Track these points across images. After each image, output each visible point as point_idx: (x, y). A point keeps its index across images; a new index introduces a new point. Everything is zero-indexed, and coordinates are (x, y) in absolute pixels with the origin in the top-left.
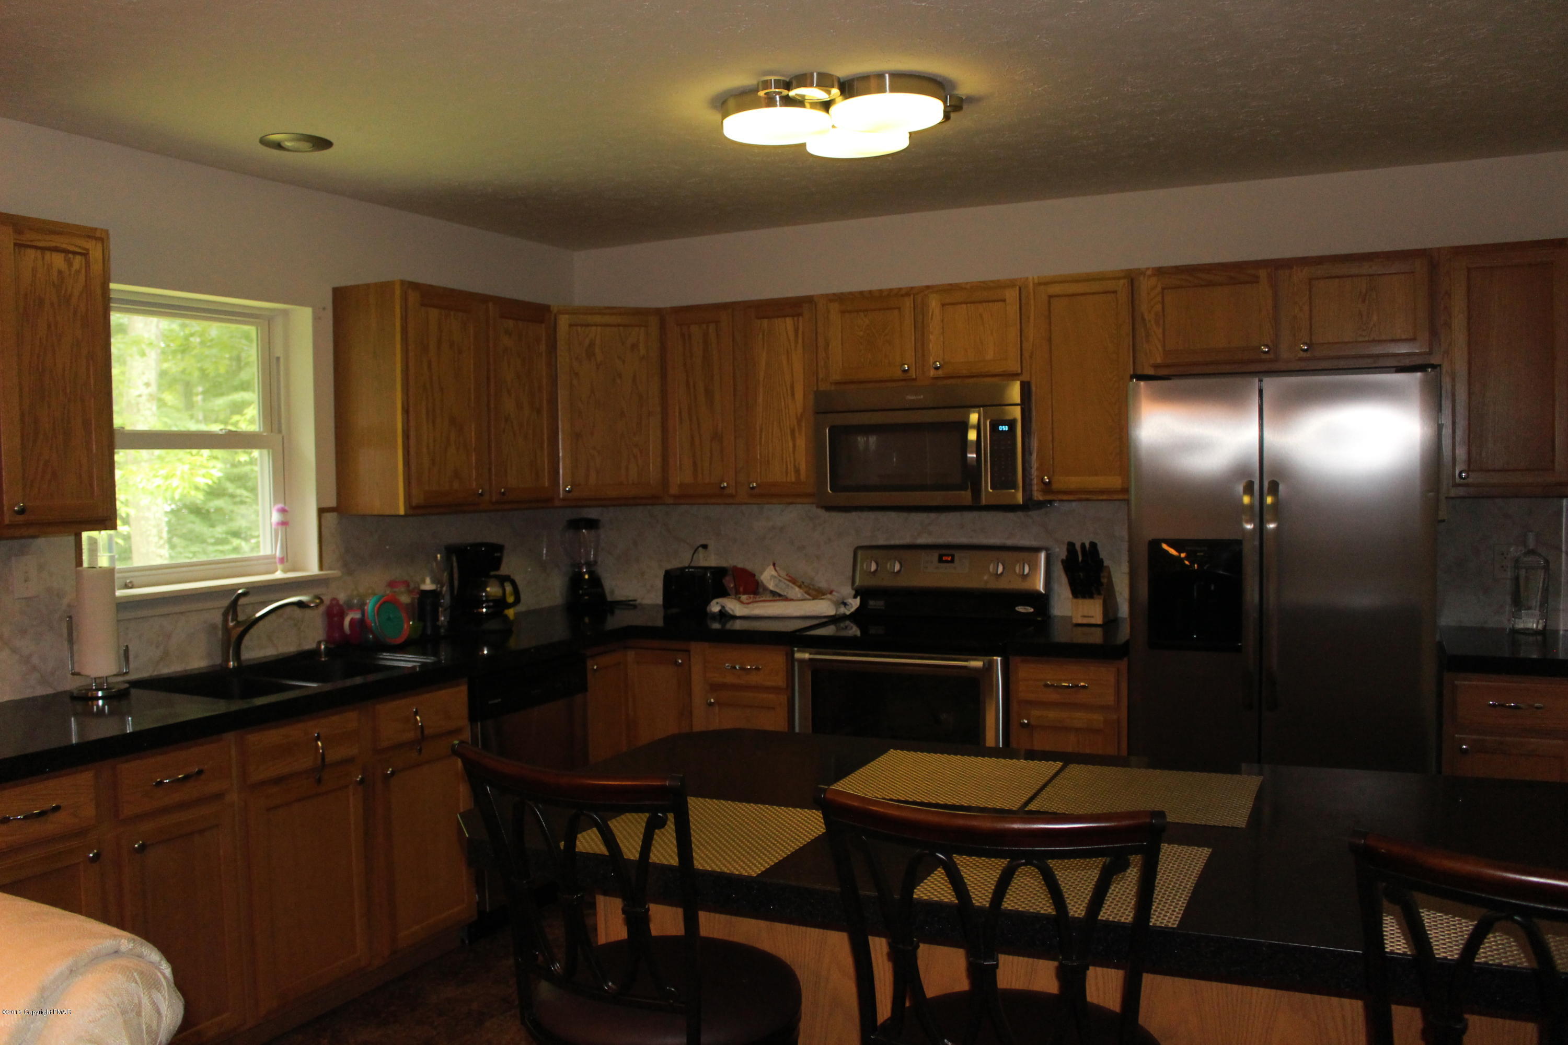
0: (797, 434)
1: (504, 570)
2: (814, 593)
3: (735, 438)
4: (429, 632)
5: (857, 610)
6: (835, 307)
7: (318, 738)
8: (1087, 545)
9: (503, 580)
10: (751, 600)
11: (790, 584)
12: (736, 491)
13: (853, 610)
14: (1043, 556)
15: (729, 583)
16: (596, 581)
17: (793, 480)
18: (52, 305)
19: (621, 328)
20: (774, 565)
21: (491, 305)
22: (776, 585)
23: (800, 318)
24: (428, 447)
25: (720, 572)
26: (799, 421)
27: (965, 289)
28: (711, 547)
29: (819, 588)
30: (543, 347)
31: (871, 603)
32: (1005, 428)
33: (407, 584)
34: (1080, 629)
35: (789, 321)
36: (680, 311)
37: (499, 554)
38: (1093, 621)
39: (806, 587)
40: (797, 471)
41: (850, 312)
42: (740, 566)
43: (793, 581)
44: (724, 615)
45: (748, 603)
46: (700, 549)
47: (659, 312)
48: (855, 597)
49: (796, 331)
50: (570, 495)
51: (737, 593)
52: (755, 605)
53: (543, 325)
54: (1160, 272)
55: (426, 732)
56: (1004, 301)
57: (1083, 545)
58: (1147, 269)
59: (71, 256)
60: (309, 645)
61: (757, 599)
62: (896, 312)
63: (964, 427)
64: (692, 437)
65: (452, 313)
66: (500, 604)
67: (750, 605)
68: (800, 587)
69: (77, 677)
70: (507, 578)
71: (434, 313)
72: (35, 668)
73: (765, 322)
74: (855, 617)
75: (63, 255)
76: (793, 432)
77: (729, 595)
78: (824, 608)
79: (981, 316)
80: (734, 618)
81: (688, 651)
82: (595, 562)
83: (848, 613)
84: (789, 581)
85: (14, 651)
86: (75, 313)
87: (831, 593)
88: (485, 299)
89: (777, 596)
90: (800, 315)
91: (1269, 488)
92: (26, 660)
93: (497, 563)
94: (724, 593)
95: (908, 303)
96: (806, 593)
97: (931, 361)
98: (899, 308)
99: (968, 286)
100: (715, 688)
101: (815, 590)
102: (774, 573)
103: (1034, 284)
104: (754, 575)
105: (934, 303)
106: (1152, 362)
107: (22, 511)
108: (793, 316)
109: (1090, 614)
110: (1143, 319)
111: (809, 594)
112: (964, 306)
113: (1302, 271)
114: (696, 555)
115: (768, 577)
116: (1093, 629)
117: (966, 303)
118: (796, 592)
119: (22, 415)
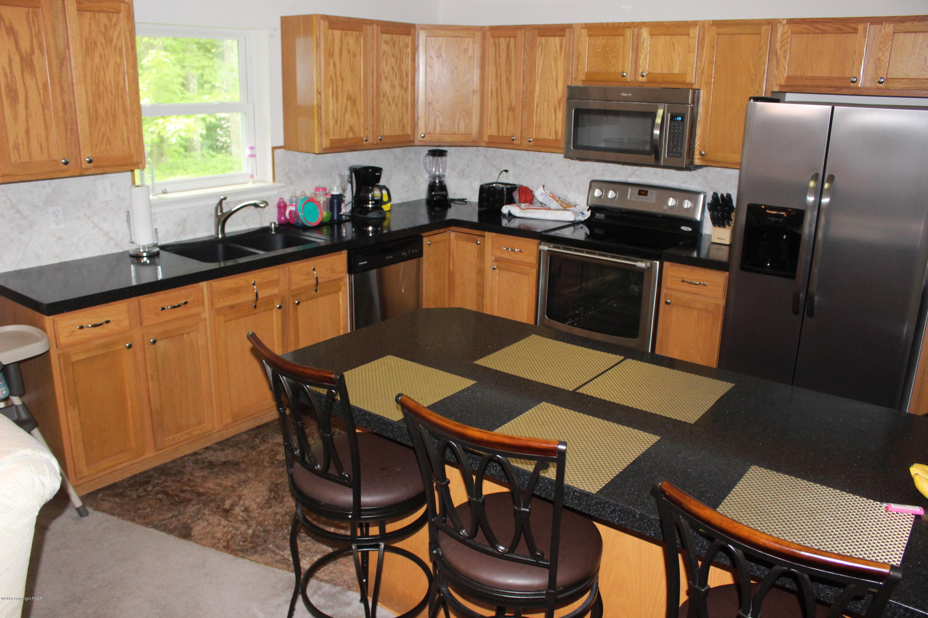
0: (557, 110)
1: (382, 182)
2: (565, 205)
3: (522, 110)
4: (336, 218)
5: (589, 218)
6: (584, 32)
7: (254, 284)
8: (725, 196)
9: (382, 188)
10: (526, 207)
11: (552, 199)
12: (521, 142)
13: (586, 218)
14: (702, 197)
15: (516, 195)
16: (443, 187)
17: (554, 138)
18: (102, 44)
19: (458, 38)
20: (544, 186)
21: (375, 26)
22: (544, 199)
23: (564, 38)
24: (333, 114)
25: (512, 188)
26: (559, 103)
27: (665, 25)
28: (510, 172)
29: (569, 202)
30: (409, 50)
31: (598, 215)
32: (680, 119)
33: (325, 189)
34: (715, 246)
35: (557, 39)
36: (493, 29)
37: (379, 174)
38: (723, 242)
39: (561, 201)
40: (556, 133)
41: (594, 36)
42: (524, 185)
43: (553, 197)
44: (511, 216)
45: (524, 209)
46: (504, 172)
47: (482, 29)
48: (588, 210)
49: (561, 46)
50: (424, 139)
51: (520, 202)
52: (528, 210)
53: (410, 37)
54: (791, 21)
55: (319, 281)
56: (689, 35)
57: (722, 195)
58: (784, 19)
59: (111, 14)
60: (266, 224)
61: (530, 207)
62: (621, 38)
63: (653, 115)
64: (498, 108)
65: (349, 32)
66: (379, 203)
67: (525, 211)
68: (557, 201)
69: (132, 244)
70: (384, 187)
71: (337, 33)
72: (112, 239)
73: (544, 38)
74: (587, 223)
75: (106, 14)
76: (555, 109)
77: (515, 203)
78: (569, 216)
79: (673, 43)
80: (515, 217)
81: (484, 236)
82: (444, 176)
83: (583, 220)
84: (552, 197)
85: (101, 230)
86: (115, 49)
87: (575, 206)
88: (371, 22)
89: (543, 206)
90: (564, 36)
91: (828, 178)
92: (107, 234)
93: (378, 178)
94: (511, 201)
95: (629, 32)
96: (560, 205)
97: (640, 71)
98: (624, 36)
99: (667, 24)
100: (497, 260)
101: (565, 204)
102: (543, 192)
103: (709, 25)
104: (532, 192)
105: (645, 33)
106: (778, 82)
107: (90, 162)
108: (560, 36)
109: (723, 238)
110: (777, 53)
111: (562, 206)
112: (664, 36)
113: (889, 26)
114: (501, 176)
115: (539, 194)
116: (723, 247)
117: (665, 35)
118: (554, 204)
119: (89, 108)
